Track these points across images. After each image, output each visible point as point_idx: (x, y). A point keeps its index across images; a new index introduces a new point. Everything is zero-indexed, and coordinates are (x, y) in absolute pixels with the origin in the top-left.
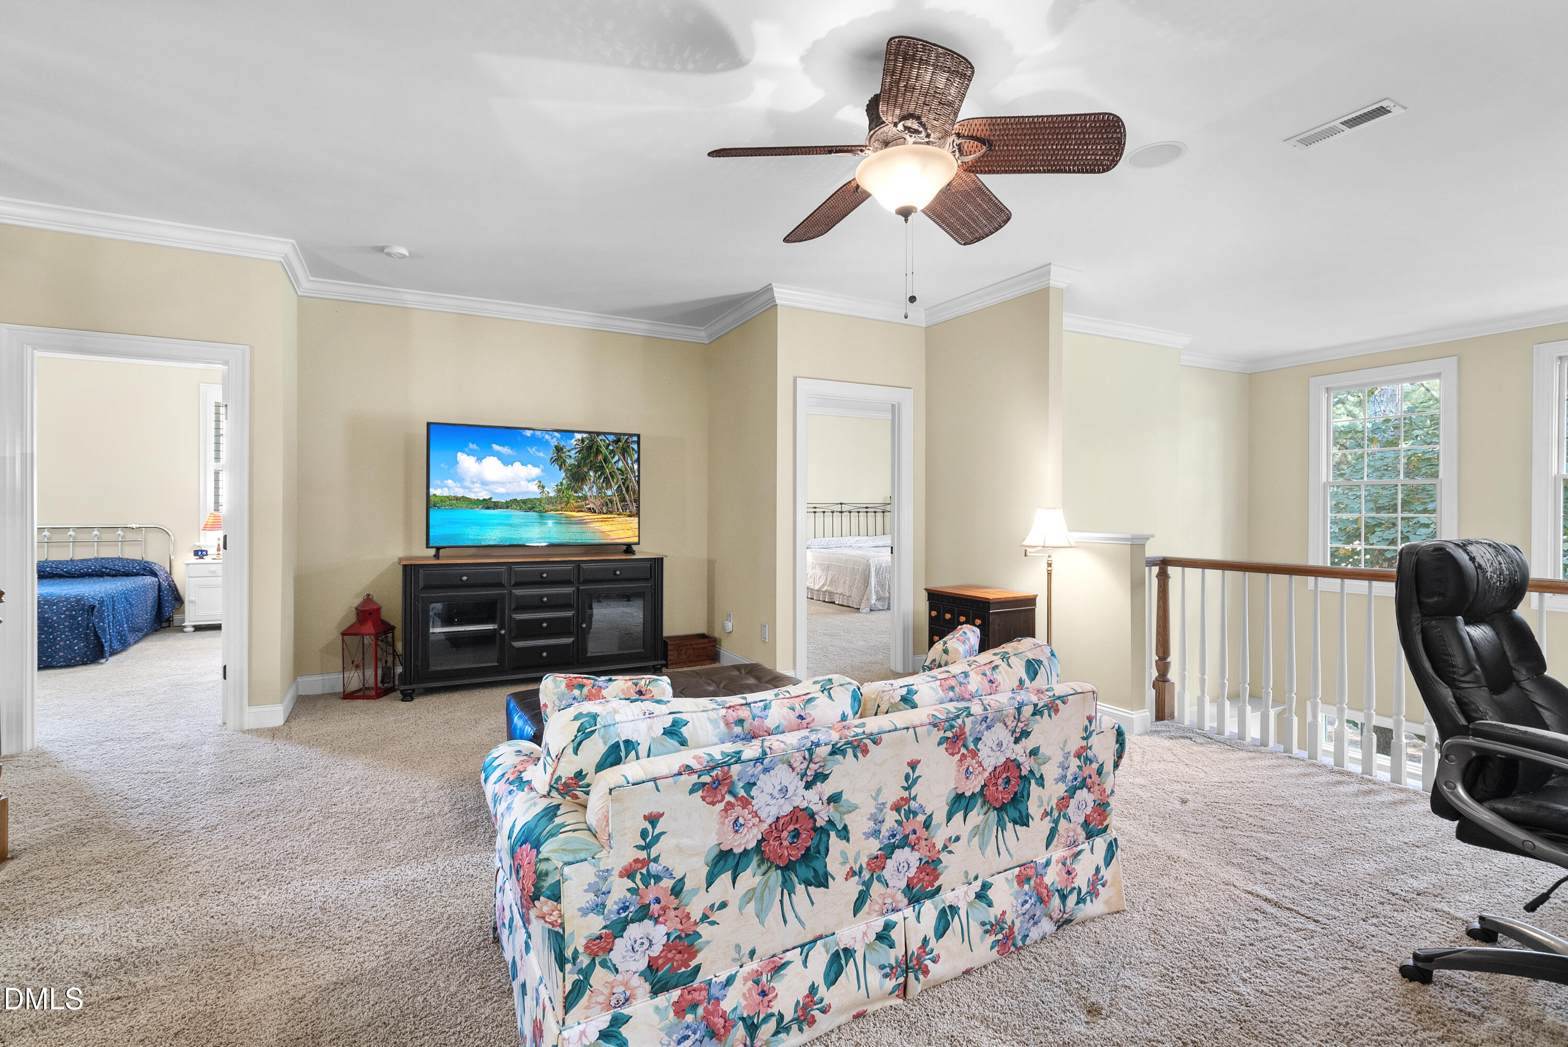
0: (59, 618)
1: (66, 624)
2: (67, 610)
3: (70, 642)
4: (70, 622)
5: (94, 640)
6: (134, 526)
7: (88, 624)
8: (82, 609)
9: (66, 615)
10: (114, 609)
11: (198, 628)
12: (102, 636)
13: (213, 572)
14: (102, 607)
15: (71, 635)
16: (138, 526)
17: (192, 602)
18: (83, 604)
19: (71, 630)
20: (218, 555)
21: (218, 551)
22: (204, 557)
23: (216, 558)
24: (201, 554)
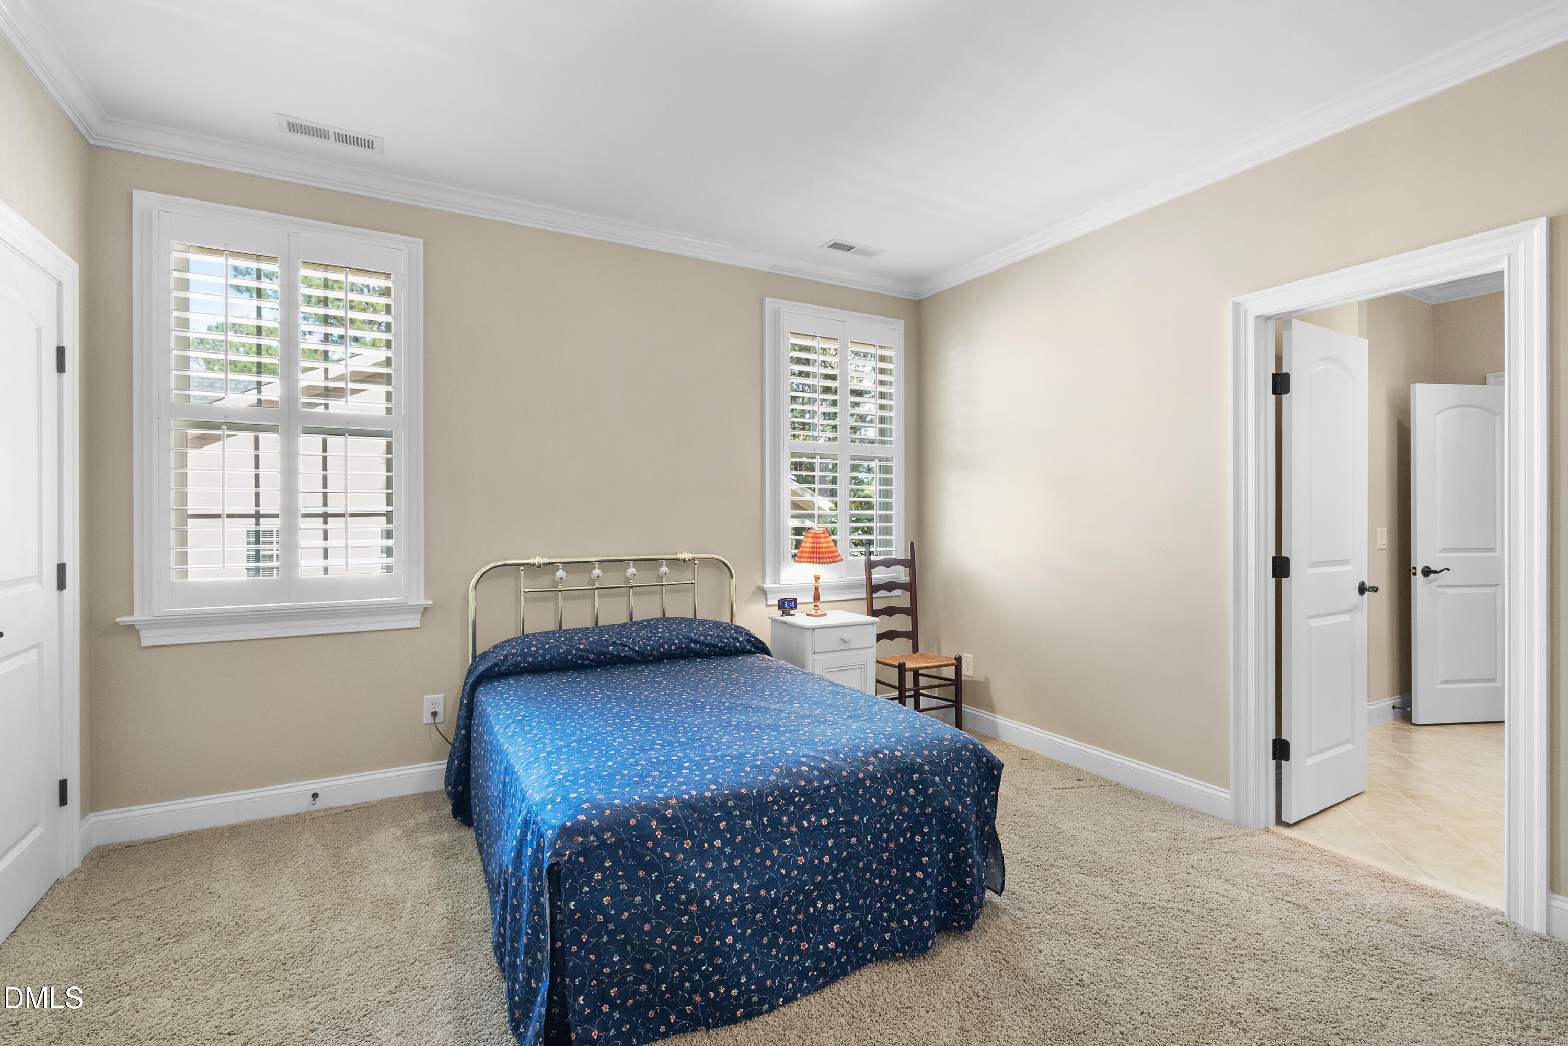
16: (692, 556)
20: (815, 606)
21: (815, 599)
22: (792, 612)
23: (813, 612)
24: (789, 605)
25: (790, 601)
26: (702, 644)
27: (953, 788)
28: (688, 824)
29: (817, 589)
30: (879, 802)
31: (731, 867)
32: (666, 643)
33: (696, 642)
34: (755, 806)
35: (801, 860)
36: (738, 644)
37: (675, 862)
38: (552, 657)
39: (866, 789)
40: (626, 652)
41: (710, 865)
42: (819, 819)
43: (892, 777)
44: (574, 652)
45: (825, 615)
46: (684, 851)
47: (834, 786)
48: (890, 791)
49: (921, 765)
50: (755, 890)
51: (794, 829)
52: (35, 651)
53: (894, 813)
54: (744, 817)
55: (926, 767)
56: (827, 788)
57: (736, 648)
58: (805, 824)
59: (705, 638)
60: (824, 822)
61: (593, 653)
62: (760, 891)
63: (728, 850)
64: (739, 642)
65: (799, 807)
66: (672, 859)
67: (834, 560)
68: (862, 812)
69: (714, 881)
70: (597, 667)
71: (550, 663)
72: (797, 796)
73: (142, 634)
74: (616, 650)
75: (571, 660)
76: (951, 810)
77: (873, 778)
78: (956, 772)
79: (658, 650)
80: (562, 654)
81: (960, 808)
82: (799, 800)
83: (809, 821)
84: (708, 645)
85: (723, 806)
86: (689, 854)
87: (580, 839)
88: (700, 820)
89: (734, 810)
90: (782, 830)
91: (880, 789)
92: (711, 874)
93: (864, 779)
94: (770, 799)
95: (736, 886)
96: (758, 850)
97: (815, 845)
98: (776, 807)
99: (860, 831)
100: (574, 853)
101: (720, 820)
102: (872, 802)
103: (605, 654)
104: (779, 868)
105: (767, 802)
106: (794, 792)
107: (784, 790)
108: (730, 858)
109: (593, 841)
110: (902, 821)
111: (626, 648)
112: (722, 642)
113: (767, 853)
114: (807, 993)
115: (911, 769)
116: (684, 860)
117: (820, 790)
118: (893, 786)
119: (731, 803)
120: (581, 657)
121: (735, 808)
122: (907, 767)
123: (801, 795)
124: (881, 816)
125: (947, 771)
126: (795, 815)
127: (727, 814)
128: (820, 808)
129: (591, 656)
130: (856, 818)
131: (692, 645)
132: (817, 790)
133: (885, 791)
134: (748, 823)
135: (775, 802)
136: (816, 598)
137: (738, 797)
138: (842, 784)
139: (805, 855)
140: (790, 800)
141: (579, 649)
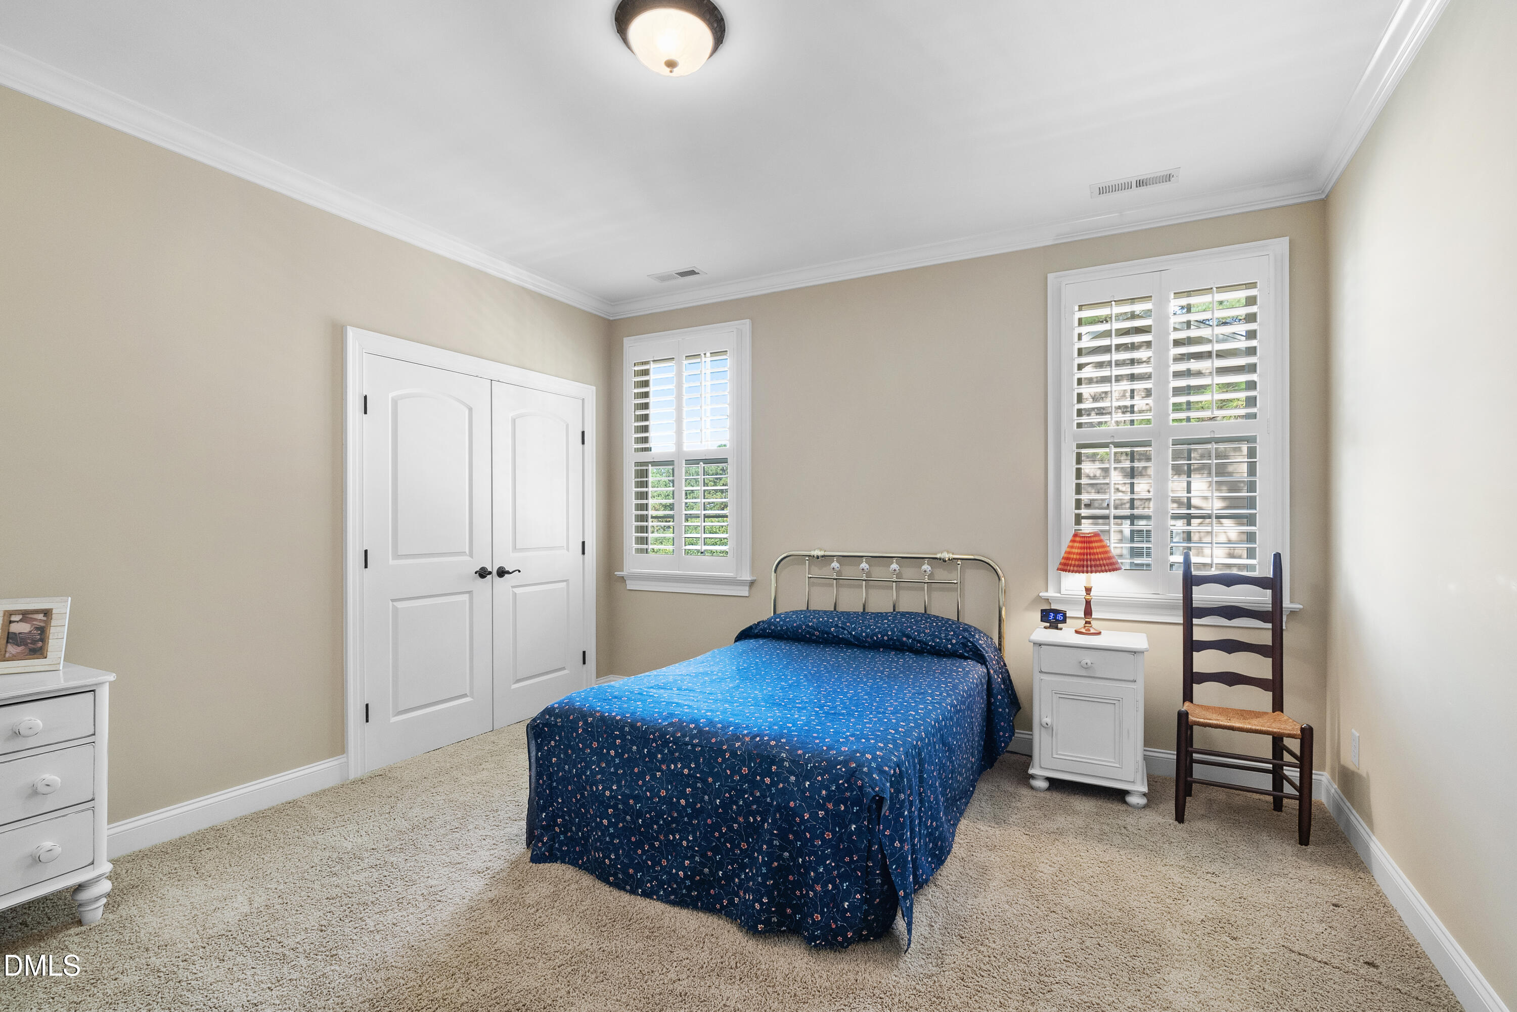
0: (814, 816)
1: (828, 835)
2: (828, 798)
3: (835, 887)
4: (834, 832)
5: (882, 885)
6: (946, 556)
7: (870, 846)
8: (857, 801)
9: (827, 811)
10: (921, 780)
11: (1056, 785)
12: (898, 881)
13: (1086, 667)
14: (898, 791)
15: (837, 867)
16: (952, 556)
17: (1046, 727)
18: (861, 788)
19: (837, 855)
20: (1086, 623)
21: (1086, 614)
22: (1060, 626)
23: (1083, 631)
24: (1055, 617)
25: (1056, 612)
26: (914, 639)
27: (808, 794)
28: (598, 732)
29: (1088, 603)
30: (732, 776)
31: (615, 774)
32: (879, 632)
33: (908, 637)
34: (641, 738)
35: (663, 793)
36: (950, 646)
37: (584, 753)
38: (788, 628)
39: (724, 759)
40: (845, 635)
41: (604, 765)
42: (683, 768)
43: (751, 759)
44: (804, 627)
45: (1099, 633)
46: (591, 748)
47: (700, 746)
48: (745, 771)
49: (783, 760)
50: (626, 797)
51: (664, 767)
52: (565, 583)
53: (745, 792)
54: (633, 743)
55: (786, 764)
56: (694, 746)
57: (947, 649)
58: (673, 767)
59: (919, 634)
60: (686, 771)
61: (819, 631)
62: (629, 800)
63: (617, 761)
64: (952, 644)
65: (671, 752)
66: (583, 750)
67: (1110, 567)
68: (717, 777)
69: (602, 777)
70: (821, 643)
71: (786, 633)
72: (671, 743)
73: (627, 582)
74: (836, 632)
75: (801, 633)
76: (795, 813)
77: (734, 754)
78: (818, 781)
79: (872, 638)
80: (795, 627)
81: (807, 816)
82: (672, 746)
83: (676, 766)
84: (919, 642)
85: (621, 729)
86: (594, 752)
87: (547, 717)
88: (605, 732)
89: (628, 735)
90: (656, 764)
91: (736, 765)
92: (602, 771)
93: (725, 751)
94: (652, 736)
95: (614, 788)
96: (636, 770)
97: (676, 787)
98: (654, 745)
99: (711, 792)
100: (542, 724)
101: (617, 737)
102: (727, 773)
103: (828, 633)
104: (646, 790)
105: (649, 739)
106: (669, 738)
107: (663, 735)
108: (617, 767)
109: (552, 721)
110: (752, 803)
111: (846, 632)
112: (933, 641)
113: (641, 775)
114: (660, 899)
115: (773, 760)
116: (589, 754)
117: (688, 745)
118: (750, 768)
119: (627, 729)
120: (808, 632)
121: (630, 733)
122: (768, 757)
123: (675, 743)
124: (732, 789)
125: (809, 775)
126: (667, 756)
127: (622, 736)
128: (685, 759)
129: (817, 633)
130: (710, 780)
131: (904, 639)
132: (686, 744)
133: (740, 769)
134: (634, 748)
135: (654, 740)
136: (1088, 612)
137: (633, 726)
138: (706, 747)
139: (667, 790)
140: (666, 743)
141: (807, 626)
